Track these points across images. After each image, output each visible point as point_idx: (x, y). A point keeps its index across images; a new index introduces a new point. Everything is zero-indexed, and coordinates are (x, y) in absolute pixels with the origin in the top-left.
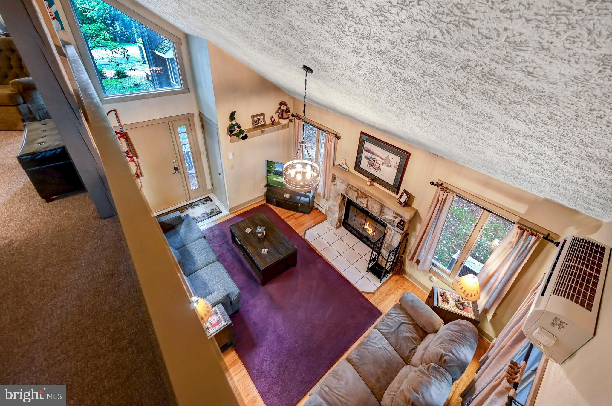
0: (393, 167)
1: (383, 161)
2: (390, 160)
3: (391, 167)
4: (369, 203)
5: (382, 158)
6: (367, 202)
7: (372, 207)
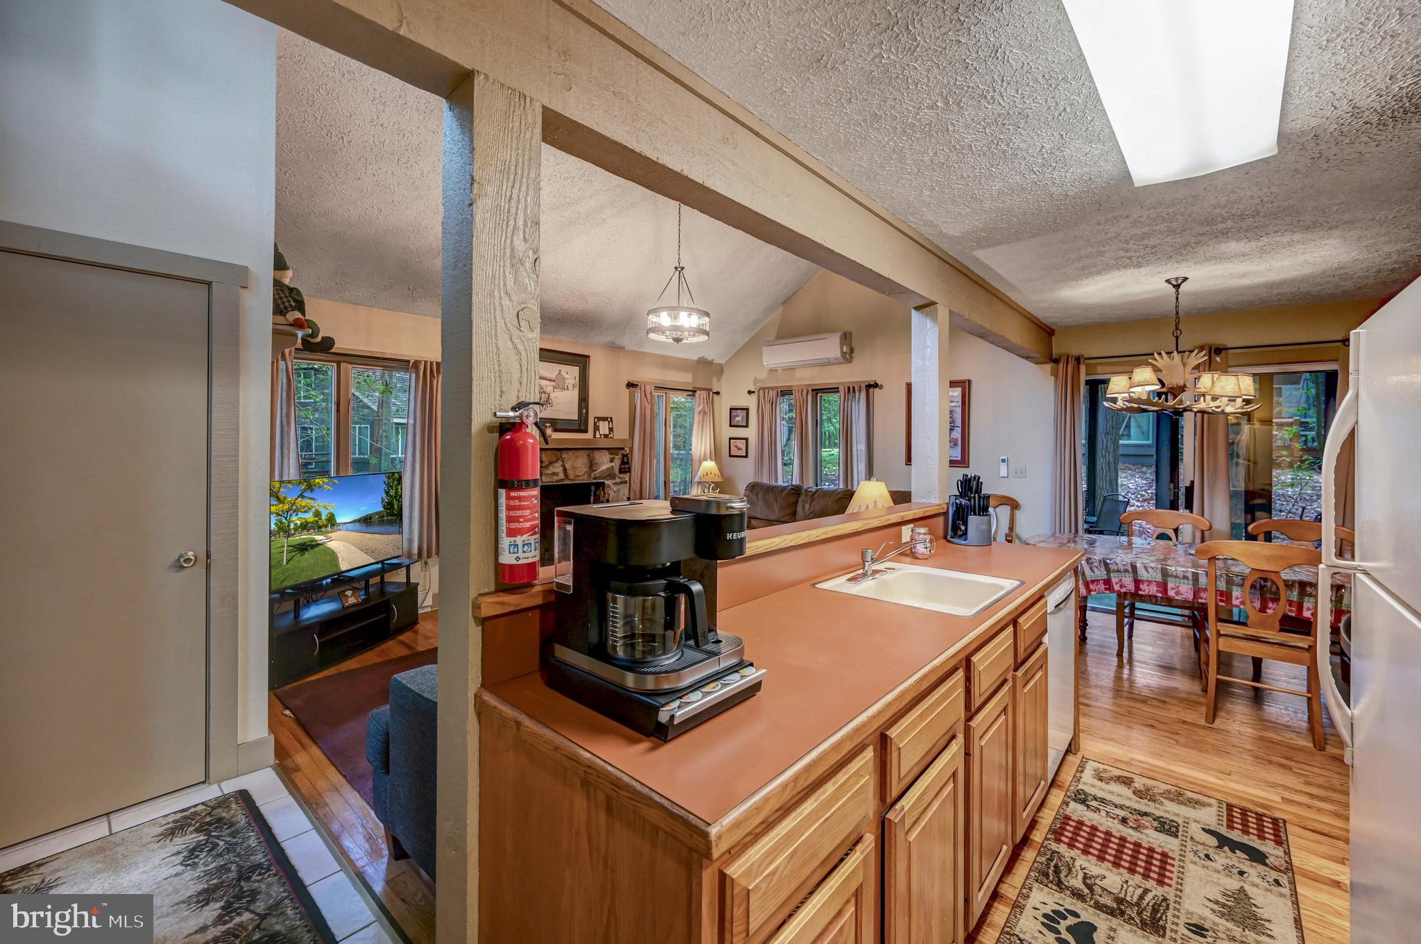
0: (571, 387)
1: (554, 383)
2: (564, 378)
3: (567, 389)
4: (567, 466)
5: (550, 380)
6: (564, 466)
7: (574, 468)
